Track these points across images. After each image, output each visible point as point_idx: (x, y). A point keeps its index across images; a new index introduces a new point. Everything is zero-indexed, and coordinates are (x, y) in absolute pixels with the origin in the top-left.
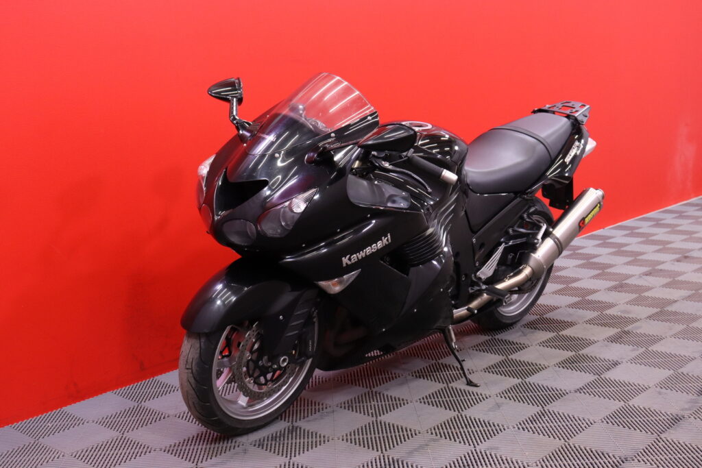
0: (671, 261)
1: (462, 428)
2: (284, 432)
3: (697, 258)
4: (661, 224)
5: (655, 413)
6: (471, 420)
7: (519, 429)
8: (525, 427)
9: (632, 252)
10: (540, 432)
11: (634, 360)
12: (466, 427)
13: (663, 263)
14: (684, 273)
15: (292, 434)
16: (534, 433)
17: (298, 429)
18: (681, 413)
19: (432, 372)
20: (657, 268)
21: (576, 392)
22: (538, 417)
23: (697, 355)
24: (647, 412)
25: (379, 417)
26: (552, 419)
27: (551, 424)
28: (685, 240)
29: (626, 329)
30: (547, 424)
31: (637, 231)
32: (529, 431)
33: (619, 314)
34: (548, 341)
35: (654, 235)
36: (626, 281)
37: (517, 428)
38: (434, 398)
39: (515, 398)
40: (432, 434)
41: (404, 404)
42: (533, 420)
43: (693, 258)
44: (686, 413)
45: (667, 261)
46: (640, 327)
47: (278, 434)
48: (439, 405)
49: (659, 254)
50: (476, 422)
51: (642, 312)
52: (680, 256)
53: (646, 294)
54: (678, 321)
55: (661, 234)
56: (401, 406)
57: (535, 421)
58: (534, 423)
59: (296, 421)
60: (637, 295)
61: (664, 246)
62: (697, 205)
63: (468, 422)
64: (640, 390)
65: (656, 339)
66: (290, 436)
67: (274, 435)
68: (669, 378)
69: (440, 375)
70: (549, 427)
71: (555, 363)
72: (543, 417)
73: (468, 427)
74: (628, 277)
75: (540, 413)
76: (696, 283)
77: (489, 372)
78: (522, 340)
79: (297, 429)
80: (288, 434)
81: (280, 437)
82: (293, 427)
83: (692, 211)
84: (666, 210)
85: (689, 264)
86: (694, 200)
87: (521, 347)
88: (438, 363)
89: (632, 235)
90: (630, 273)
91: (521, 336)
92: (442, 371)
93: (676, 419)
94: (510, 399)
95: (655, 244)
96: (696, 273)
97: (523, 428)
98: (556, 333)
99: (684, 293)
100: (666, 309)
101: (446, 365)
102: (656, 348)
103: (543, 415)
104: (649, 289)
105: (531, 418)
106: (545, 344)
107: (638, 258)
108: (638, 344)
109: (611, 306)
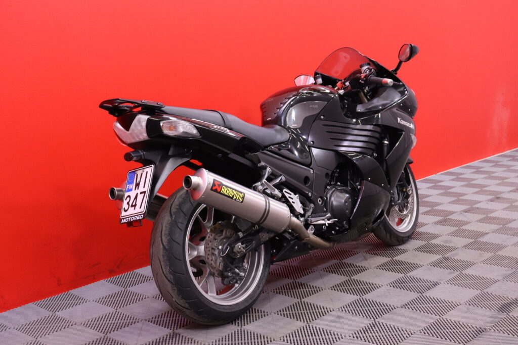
0: (486, 201)
1: (309, 336)
2: (167, 337)
3: (507, 199)
4: (480, 171)
5: (462, 326)
6: (316, 329)
7: (354, 337)
8: (358, 336)
9: (456, 193)
10: (370, 340)
11: (450, 282)
12: (312, 336)
13: (480, 202)
14: (496, 211)
15: (172, 339)
16: (365, 341)
17: (178, 336)
18: (483, 326)
19: (290, 289)
20: (474, 206)
21: (402, 307)
22: (370, 327)
23: (500, 278)
24: (457, 325)
25: (243, 326)
26: (381, 329)
27: (380, 334)
28: (498, 184)
29: (446, 256)
30: (377, 334)
31: (461, 176)
32: (361, 339)
33: (442, 243)
34: (383, 265)
35: (474, 180)
36: (450, 217)
37: (352, 337)
38: (289, 311)
39: (353, 312)
40: (284, 341)
41: (265, 316)
42: (365, 331)
43: (503, 199)
44: (488, 327)
45: (483, 200)
46: (457, 254)
47: (161, 340)
48: (292, 317)
49: (477, 195)
50: (320, 331)
51: (460, 242)
52: (493, 197)
53: (464, 227)
54: (487, 250)
55: (480, 179)
56: (262, 317)
57: (367, 331)
58: (366, 332)
59: (177, 329)
60: (457, 228)
61: (482, 190)
62: (510, 156)
63: (314, 331)
64: (452, 306)
65: (469, 265)
66: (171, 341)
67: (158, 340)
68: (477, 297)
69: (296, 291)
70: (378, 336)
71: (387, 283)
72: (373, 328)
73: (313, 335)
74: (452, 213)
75: (372, 324)
76: (504, 219)
77: (335, 290)
78: (364, 264)
79: (176, 335)
80: (169, 340)
81: (162, 342)
82: (174, 333)
83: (505, 161)
84: (485, 160)
85: (499, 204)
86: (507, 152)
87: (362, 270)
88: (295, 282)
89: (458, 179)
90: (453, 210)
91: (363, 260)
92: (297, 289)
93: (479, 331)
94: (349, 313)
95: (475, 187)
96: (505, 211)
97: (357, 337)
98: (391, 259)
99: (495, 227)
100: (478, 240)
101: (301, 283)
102: (469, 271)
103: (374, 326)
104: (467, 223)
105: (364, 329)
106: (382, 267)
107: (460, 198)
108: (453, 268)
109: (435, 236)
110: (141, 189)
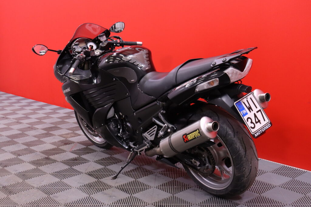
110: (255, 110)
